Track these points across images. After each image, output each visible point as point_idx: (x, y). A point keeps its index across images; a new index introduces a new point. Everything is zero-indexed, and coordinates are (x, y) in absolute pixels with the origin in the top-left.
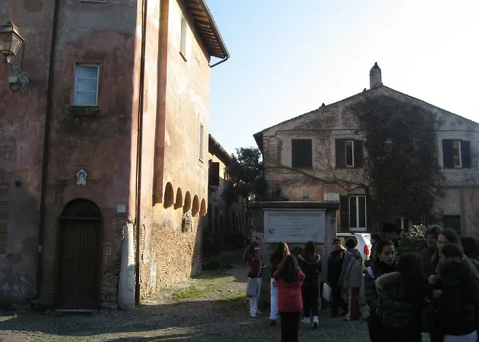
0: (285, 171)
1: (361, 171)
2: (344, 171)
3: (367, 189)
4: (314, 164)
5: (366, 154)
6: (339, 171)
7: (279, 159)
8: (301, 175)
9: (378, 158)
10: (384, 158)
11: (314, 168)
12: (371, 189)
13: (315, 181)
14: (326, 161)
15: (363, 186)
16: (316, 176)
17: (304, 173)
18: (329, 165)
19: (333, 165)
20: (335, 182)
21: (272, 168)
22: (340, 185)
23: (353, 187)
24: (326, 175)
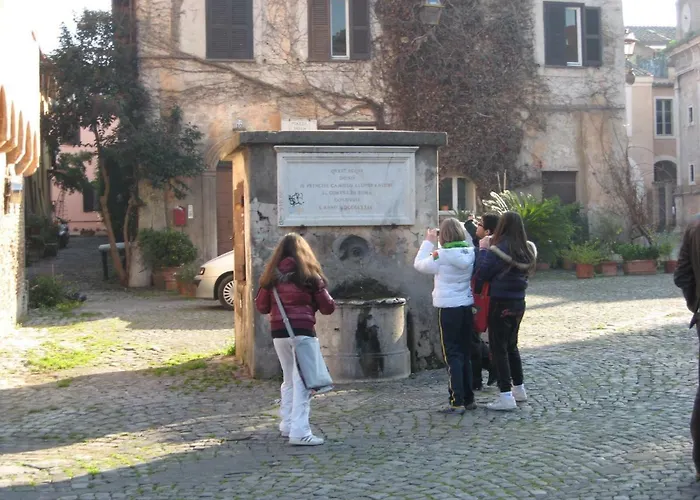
0: (189, 65)
1: (367, 68)
2: (328, 68)
3: (378, 110)
4: (259, 50)
5: (376, 29)
6: (315, 67)
7: (175, 36)
8: (229, 76)
9: (404, 40)
10: (419, 39)
11: (259, 60)
12: (387, 110)
13: (261, 89)
14: (286, 44)
15: (369, 103)
16: (263, 80)
17: (233, 72)
18: (292, 53)
19: (303, 52)
20: (307, 93)
21: (158, 58)
22: (318, 101)
23: (348, 106)
24: (284, 77)
